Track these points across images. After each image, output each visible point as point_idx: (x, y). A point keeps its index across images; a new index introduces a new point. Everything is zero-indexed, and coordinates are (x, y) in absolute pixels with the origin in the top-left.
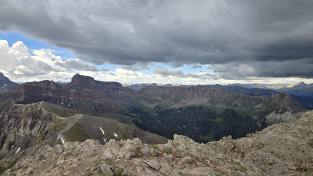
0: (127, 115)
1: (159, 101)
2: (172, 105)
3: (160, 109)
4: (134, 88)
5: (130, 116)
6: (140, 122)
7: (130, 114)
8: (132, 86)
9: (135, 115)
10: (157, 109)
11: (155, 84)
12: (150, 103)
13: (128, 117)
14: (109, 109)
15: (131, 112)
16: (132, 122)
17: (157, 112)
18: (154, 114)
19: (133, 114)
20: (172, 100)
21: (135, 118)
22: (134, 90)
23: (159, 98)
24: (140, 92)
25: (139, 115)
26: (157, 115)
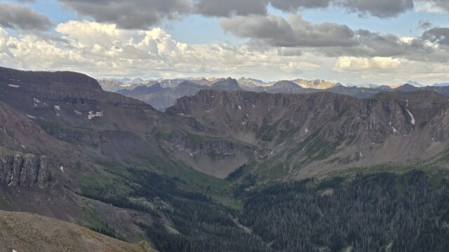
0: (120, 203)
1: (248, 149)
2: (297, 167)
3: (251, 180)
4: (146, 98)
5: (130, 206)
6: (173, 231)
7: (133, 200)
8: (141, 89)
9: (151, 205)
10: (239, 182)
11: (233, 82)
12: (213, 156)
13: (125, 211)
14: (50, 179)
15: (137, 194)
16: (137, 230)
17: (238, 193)
18: (227, 202)
19: (144, 202)
20: (301, 145)
21: (153, 214)
22: (149, 107)
23: (249, 138)
24: (171, 111)
25: (166, 205)
26: (237, 205)
